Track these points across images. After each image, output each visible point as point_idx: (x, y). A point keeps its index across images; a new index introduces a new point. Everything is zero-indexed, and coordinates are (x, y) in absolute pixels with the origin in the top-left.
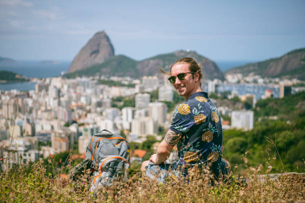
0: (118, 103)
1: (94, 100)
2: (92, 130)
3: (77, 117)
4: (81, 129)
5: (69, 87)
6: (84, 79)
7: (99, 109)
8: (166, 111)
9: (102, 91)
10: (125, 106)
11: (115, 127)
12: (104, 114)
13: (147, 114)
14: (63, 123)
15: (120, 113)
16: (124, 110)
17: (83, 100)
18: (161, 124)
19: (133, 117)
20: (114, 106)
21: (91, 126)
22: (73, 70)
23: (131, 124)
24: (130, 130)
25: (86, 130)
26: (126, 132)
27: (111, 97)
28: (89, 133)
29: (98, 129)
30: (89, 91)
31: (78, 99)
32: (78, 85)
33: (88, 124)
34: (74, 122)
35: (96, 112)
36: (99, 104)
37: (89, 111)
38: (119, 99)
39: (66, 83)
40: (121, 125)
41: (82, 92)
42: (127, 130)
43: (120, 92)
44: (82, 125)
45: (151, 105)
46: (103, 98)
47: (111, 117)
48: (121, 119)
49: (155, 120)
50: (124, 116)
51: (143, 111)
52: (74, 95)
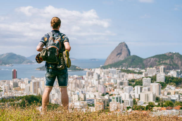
0: (133, 83)
1: (119, 81)
2: (117, 98)
3: (109, 90)
4: (111, 97)
5: (104, 73)
6: (113, 69)
7: (121, 86)
8: (161, 88)
9: (123, 76)
10: (136, 85)
11: (130, 96)
12: (124, 89)
13: (149, 90)
14: (101, 94)
15: (133, 89)
16: (136, 87)
17: (112, 81)
18: (157, 95)
19: (141, 91)
20: (130, 85)
21: (117, 96)
22: (107, 64)
23: (139, 95)
24: (139, 99)
25: (114, 98)
26: (136, 100)
27: (128, 79)
28: (115, 100)
29: (120, 97)
30: (116, 76)
31: (109, 81)
32: (110, 72)
33: (115, 95)
34: (107, 93)
35: (119, 88)
36: (121, 84)
37: (116, 88)
38: (133, 81)
39: (103, 72)
40: (134, 96)
41: (112, 77)
42: (137, 99)
43: (133, 77)
44: (112, 95)
45: (152, 84)
46: (123, 80)
47: (128, 91)
48: (134, 92)
49: (154, 93)
50: (136, 91)
51: (147, 88)
52: (107, 78)
